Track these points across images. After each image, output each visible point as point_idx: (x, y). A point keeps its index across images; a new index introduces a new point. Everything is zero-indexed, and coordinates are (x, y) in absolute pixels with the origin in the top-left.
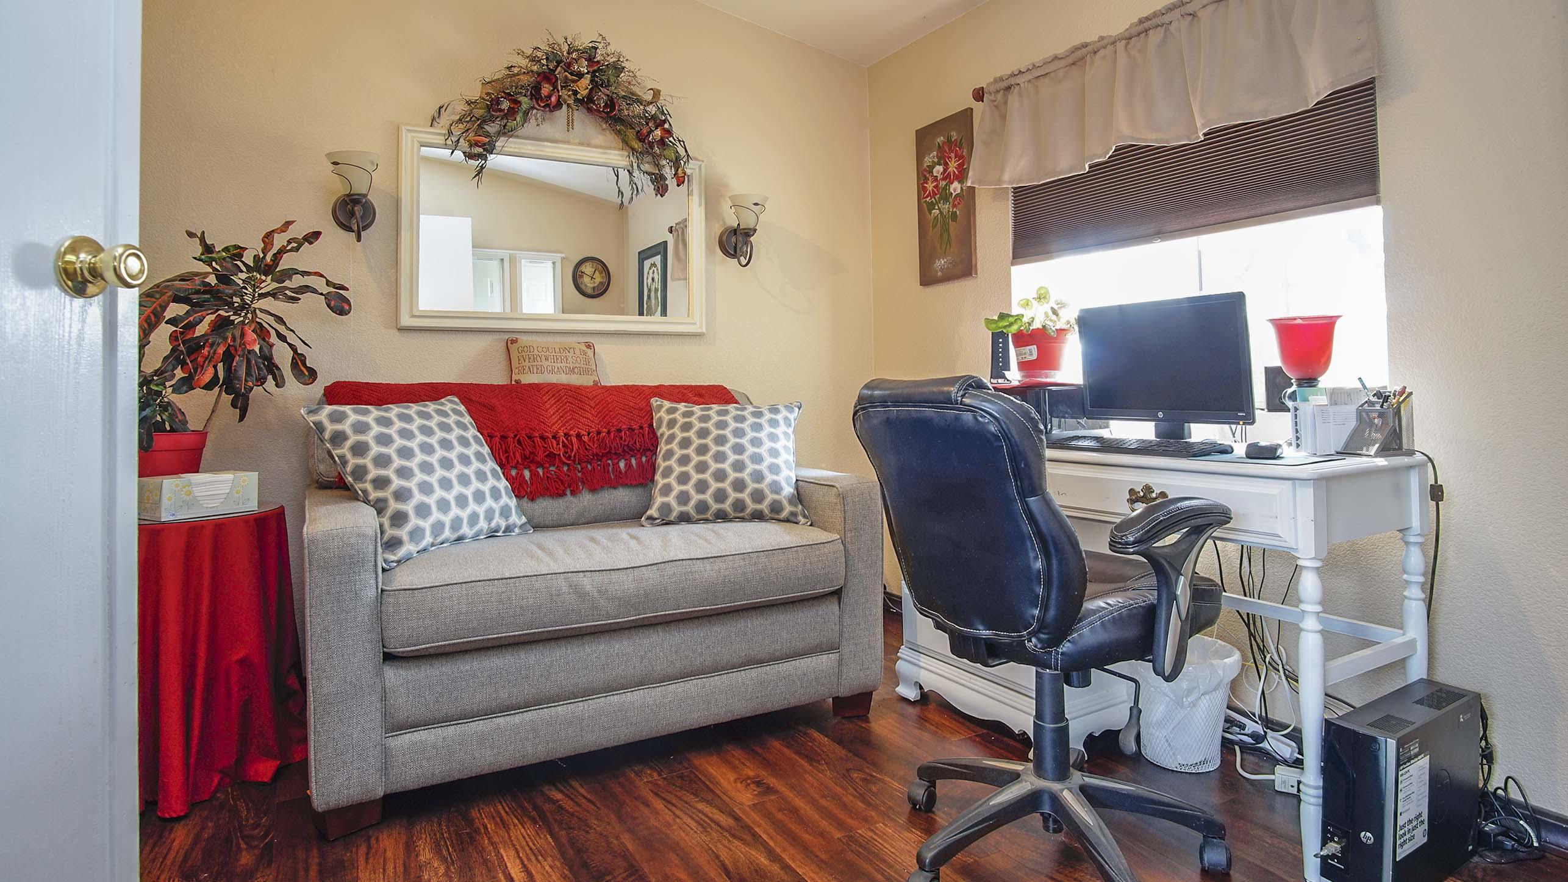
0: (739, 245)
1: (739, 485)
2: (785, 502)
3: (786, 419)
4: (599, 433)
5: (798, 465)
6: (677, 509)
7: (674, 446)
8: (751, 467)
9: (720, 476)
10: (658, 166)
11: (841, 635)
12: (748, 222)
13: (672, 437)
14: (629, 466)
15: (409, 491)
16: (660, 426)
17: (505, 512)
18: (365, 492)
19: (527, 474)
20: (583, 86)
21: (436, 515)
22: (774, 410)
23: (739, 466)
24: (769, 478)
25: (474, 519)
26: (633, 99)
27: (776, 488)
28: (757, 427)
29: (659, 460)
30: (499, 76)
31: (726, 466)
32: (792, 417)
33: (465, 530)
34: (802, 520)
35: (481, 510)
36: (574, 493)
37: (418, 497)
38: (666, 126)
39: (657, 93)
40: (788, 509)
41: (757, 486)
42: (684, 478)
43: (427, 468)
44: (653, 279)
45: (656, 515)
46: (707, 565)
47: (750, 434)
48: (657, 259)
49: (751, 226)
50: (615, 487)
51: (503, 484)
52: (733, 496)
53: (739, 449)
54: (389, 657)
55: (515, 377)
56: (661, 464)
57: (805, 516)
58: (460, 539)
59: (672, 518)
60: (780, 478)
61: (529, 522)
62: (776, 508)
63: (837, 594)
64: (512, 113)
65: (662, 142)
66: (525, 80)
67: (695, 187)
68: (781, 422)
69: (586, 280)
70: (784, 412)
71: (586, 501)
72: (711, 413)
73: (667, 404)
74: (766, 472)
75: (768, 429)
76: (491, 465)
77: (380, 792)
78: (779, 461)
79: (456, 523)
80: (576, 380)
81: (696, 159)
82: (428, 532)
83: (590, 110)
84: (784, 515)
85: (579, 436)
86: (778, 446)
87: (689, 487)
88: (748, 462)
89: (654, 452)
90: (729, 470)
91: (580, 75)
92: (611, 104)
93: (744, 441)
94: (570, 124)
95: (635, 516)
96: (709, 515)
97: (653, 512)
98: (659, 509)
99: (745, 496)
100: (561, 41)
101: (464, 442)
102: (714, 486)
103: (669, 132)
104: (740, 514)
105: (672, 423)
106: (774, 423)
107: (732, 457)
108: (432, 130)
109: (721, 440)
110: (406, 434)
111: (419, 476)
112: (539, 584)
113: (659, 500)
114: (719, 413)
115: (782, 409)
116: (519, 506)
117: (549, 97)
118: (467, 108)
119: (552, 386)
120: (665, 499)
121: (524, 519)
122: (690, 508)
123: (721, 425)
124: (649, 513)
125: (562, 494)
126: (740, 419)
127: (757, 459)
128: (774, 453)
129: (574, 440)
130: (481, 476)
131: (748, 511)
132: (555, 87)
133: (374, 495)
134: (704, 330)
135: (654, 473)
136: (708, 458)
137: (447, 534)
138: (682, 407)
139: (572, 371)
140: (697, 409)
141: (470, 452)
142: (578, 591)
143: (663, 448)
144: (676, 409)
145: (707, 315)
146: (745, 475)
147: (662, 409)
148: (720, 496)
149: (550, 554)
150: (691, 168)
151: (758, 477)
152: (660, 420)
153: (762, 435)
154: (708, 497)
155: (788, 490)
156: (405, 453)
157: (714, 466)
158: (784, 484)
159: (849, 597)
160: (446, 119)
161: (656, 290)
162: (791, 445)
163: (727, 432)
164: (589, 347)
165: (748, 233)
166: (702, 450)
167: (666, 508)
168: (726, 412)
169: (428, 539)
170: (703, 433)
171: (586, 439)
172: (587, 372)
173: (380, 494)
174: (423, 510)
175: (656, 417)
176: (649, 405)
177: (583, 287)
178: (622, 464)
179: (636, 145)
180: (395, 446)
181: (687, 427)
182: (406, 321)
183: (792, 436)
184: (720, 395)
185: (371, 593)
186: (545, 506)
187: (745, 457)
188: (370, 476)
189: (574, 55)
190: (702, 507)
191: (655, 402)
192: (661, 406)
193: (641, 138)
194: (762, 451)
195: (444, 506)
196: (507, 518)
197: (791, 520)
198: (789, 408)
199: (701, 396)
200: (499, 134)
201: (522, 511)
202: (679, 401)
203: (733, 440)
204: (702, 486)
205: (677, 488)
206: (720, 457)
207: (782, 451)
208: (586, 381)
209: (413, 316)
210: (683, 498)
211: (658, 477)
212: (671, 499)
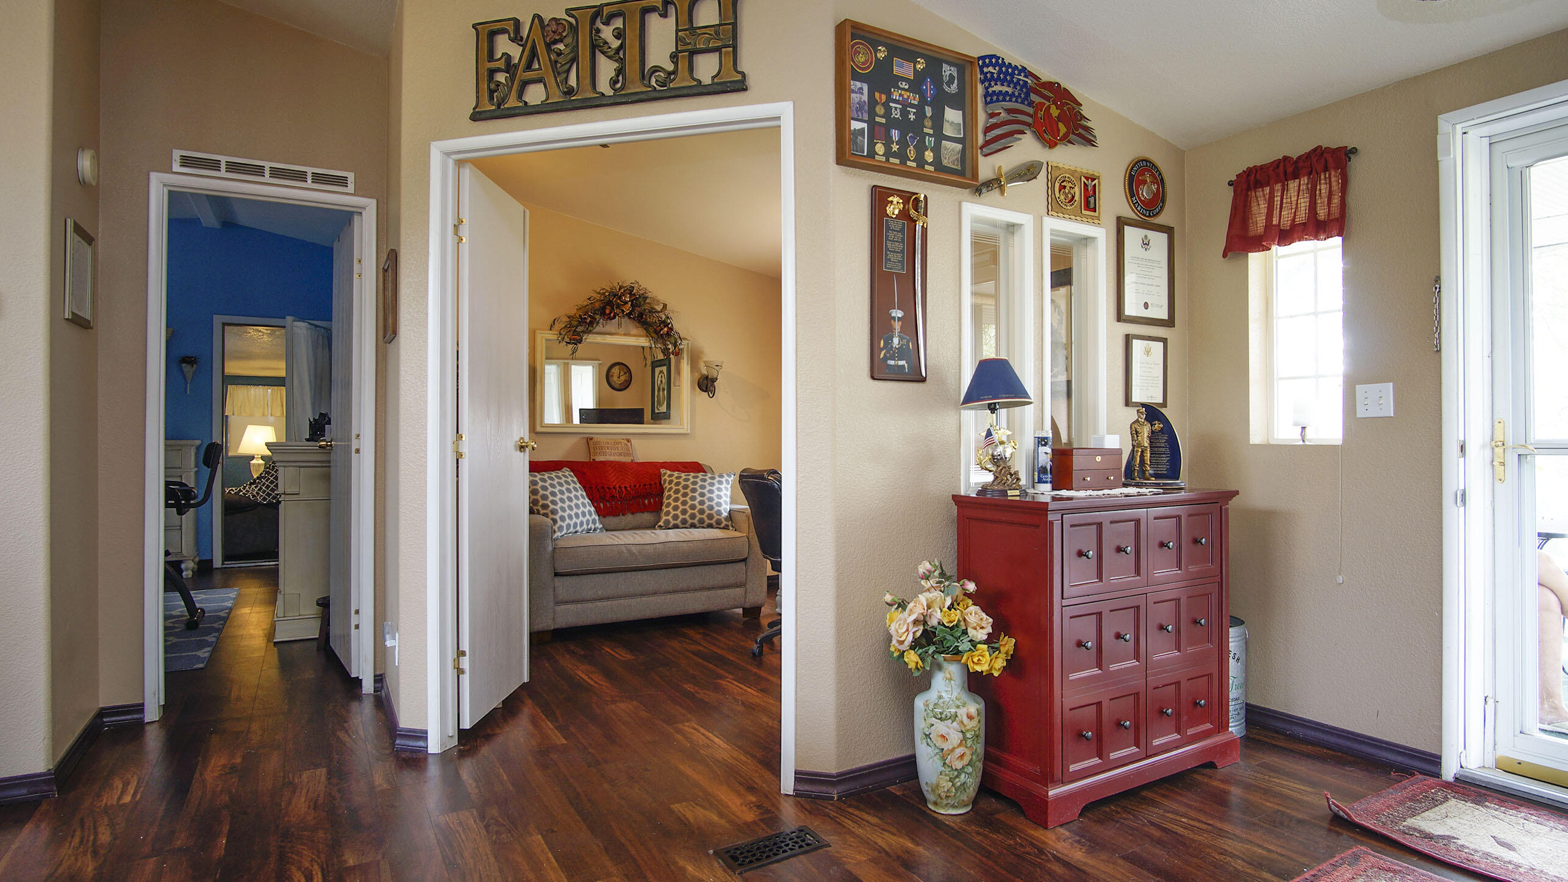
0: (709, 385)
1: (702, 512)
2: (723, 520)
3: (727, 480)
4: (635, 486)
5: (732, 503)
6: (673, 522)
7: (671, 493)
8: (707, 503)
9: (693, 507)
10: (665, 345)
11: (746, 580)
12: (713, 373)
13: (671, 489)
14: (649, 502)
15: (557, 510)
16: (665, 483)
17: (594, 522)
18: (538, 510)
19: (602, 505)
20: (627, 308)
21: (568, 521)
22: (721, 476)
23: (702, 503)
24: (716, 508)
25: (582, 524)
26: (652, 311)
27: (719, 513)
28: (712, 485)
29: (664, 500)
30: (585, 303)
31: (696, 503)
32: (730, 480)
33: (578, 528)
34: (731, 528)
35: (585, 520)
36: (623, 515)
37: (560, 513)
38: (670, 326)
39: (665, 306)
40: (724, 523)
41: (710, 512)
42: (676, 508)
43: (562, 501)
44: (661, 381)
45: (662, 525)
46: (685, 544)
47: (708, 488)
48: (664, 369)
49: (715, 376)
50: (643, 512)
51: (593, 509)
52: (699, 516)
53: (702, 495)
54: (556, 574)
55: (592, 457)
56: (665, 501)
57: (733, 527)
58: (576, 532)
59: (670, 526)
60: (722, 509)
61: (603, 527)
62: (719, 522)
63: (744, 560)
64: (591, 324)
65: (668, 334)
66: (597, 305)
67: (685, 355)
68: (724, 482)
69: (615, 378)
70: (726, 477)
71: (629, 518)
72: (690, 477)
73: (669, 472)
74: (715, 506)
75: (717, 485)
76: (587, 501)
77: (552, 628)
78: (722, 501)
79: (575, 525)
80: (622, 459)
81: (686, 339)
82: (565, 528)
83: (630, 318)
84: (722, 525)
85: (625, 487)
86: (721, 494)
87: (678, 512)
88: (706, 501)
89: (662, 496)
90: (697, 504)
91: (626, 303)
92: (641, 315)
93: (705, 491)
94: (620, 325)
95: (652, 527)
96: (687, 525)
97: (661, 523)
98: (664, 522)
99: (704, 516)
100: (616, 285)
101: (576, 489)
102: (690, 511)
103: (672, 329)
104: (701, 524)
105: (671, 482)
106: (720, 483)
107: (699, 499)
108: (550, 332)
109: (694, 490)
110: (553, 486)
111: (560, 504)
112: (615, 548)
113: (664, 518)
114: (694, 477)
115: (725, 475)
116: (599, 519)
117: (610, 314)
118: (568, 320)
119: (611, 462)
120: (667, 518)
121: (601, 526)
122: (678, 522)
123: (695, 483)
124: (660, 524)
125: (618, 515)
126: (704, 480)
127: (711, 499)
128: (719, 497)
129: (624, 489)
130: (584, 505)
131: (706, 523)
132: (613, 308)
133: (542, 512)
134: (689, 432)
135: (662, 506)
136: (687, 499)
137: (572, 529)
138: (676, 474)
139: (620, 454)
140: (683, 475)
141: (579, 494)
142: (629, 551)
143: (666, 494)
144: (673, 475)
145: (691, 424)
146: (705, 507)
147: (666, 474)
148: (693, 516)
149: (618, 537)
150: (683, 345)
151: (711, 508)
152: (665, 480)
153: (714, 488)
154: (687, 517)
155: (725, 514)
156: (553, 494)
157: (690, 503)
158: (723, 511)
159: (750, 561)
160: (558, 326)
161: (664, 390)
162: (729, 493)
163: (697, 487)
164: (628, 441)
165: (714, 380)
166: (685, 495)
167: (667, 522)
168: (697, 477)
169: (565, 531)
170: (686, 487)
171: (629, 489)
172: (628, 455)
173: (545, 511)
174: (563, 519)
175: (663, 479)
176: (660, 473)
177: (613, 383)
178: (646, 502)
179: (653, 335)
180: (549, 491)
181: (678, 484)
182: (539, 429)
183: (730, 489)
184: (696, 468)
185: (550, 549)
186: (612, 520)
187: (705, 499)
188: (540, 504)
189: (622, 290)
190: (684, 522)
191: (663, 471)
192: (665, 474)
193: (657, 332)
194: (714, 496)
195: (570, 517)
196: (595, 524)
197: (726, 528)
198: (729, 476)
199: (686, 467)
200: (583, 332)
201: (601, 523)
202: (674, 471)
203: (700, 491)
204: (684, 512)
205: (673, 513)
206: (693, 498)
207: (723, 496)
208: (628, 459)
209: (542, 427)
210: (675, 517)
211: (663, 507)
212: (670, 518)
